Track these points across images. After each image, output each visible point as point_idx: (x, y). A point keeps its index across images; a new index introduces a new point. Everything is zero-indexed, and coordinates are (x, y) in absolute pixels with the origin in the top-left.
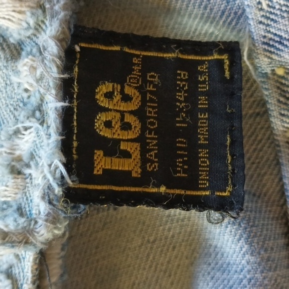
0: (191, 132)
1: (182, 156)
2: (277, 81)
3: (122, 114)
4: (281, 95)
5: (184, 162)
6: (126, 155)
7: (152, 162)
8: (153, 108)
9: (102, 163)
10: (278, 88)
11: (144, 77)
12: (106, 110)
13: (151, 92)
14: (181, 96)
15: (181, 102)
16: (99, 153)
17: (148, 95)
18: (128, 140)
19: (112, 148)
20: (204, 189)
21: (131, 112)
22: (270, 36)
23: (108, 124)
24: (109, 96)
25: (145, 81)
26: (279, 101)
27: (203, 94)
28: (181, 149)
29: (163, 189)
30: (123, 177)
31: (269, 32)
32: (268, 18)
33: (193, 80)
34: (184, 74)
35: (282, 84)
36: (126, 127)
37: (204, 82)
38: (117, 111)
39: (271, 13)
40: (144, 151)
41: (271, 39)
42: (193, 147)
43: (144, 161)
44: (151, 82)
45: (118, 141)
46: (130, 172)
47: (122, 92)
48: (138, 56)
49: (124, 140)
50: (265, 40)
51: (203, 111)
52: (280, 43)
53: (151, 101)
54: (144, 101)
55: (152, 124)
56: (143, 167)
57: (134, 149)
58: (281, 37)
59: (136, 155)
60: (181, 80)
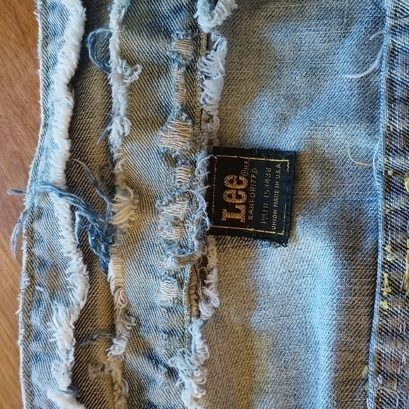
0: (270, 201)
1: (265, 213)
2: (387, 179)
3: (237, 190)
4: (387, 187)
5: (266, 216)
6: (239, 211)
7: (251, 215)
8: (254, 187)
9: (226, 215)
10: (387, 183)
11: (250, 171)
12: (230, 189)
13: (253, 178)
14: (267, 181)
15: (267, 184)
16: (225, 210)
17: (252, 180)
18: (239, 204)
19: (232, 208)
20: (274, 231)
21: (242, 190)
22: (391, 146)
23: (230, 196)
24: (231, 182)
25: (250, 173)
26: (386, 190)
27: (277, 180)
28: (265, 209)
29: (252, 229)
30: (236, 222)
31: (391, 143)
32: (392, 136)
33: (273, 173)
34: (269, 170)
35: (389, 180)
36: (239, 197)
37: (278, 174)
38: (234, 189)
39: (394, 134)
40: (247, 210)
41: (391, 148)
42: (271, 208)
43: (247, 214)
44: (254, 173)
45: (235, 204)
46: (240, 220)
47: (238, 179)
48: (247, 160)
49: (237, 204)
50: (388, 148)
51: (277, 189)
52: (396, 151)
53: (253, 183)
54: (249, 184)
55: (253, 195)
56: (246, 218)
57: (242, 208)
58: (397, 147)
59: (243, 211)
60: (268, 173)
